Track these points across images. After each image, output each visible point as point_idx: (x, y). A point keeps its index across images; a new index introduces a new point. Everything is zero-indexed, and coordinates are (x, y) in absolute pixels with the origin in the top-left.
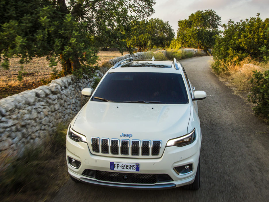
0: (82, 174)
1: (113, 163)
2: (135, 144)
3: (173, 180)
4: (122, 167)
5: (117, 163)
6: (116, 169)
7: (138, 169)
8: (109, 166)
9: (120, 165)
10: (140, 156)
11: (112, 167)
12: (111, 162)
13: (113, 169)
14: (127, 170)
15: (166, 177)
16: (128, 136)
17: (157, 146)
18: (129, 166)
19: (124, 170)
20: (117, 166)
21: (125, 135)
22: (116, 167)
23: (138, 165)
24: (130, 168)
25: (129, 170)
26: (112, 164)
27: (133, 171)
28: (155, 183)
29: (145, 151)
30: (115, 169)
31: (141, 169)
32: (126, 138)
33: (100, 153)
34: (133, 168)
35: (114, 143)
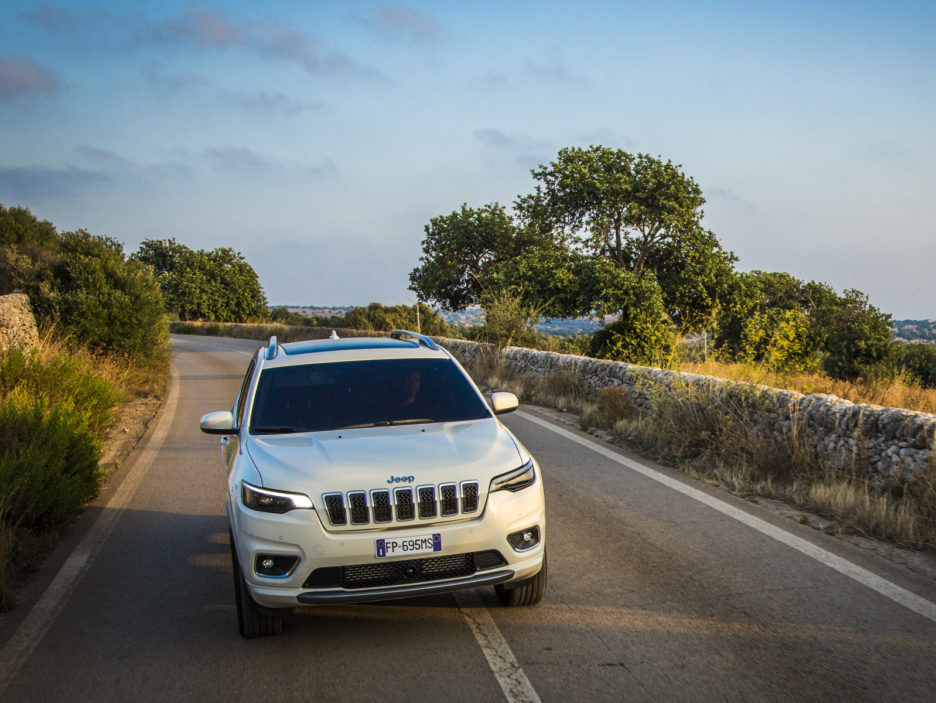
0: (304, 586)
1: (383, 540)
2: (427, 494)
3: (507, 564)
4: (403, 546)
5: (391, 541)
6: (389, 553)
7: (437, 546)
8: (372, 550)
9: (400, 544)
10: (439, 518)
11: (381, 550)
12: (378, 541)
13: (384, 555)
14: (415, 552)
15: (495, 558)
17: (471, 491)
18: (418, 542)
19: (409, 552)
20: (393, 547)
21: (397, 480)
22: (390, 550)
23: (437, 537)
24: (420, 547)
25: (420, 551)
26: (381, 544)
27: (427, 551)
28: (474, 572)
29: (450, 506)
30: (387, 555)
31: (443, 544)
32: (403, 486)
33: (349, 526)
34: (428, 544)
35: (381, 498)
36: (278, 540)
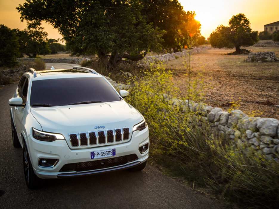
0: (60, 171)
1: (93, 152)
2: (110, 133)
3: (138, 159)
4: (101, 154)
5: (96, 152)
6: (96, 157)
7: (114, 153)
8: (89, 156)
9: (100, 153)
10: (115, 142)
11: (92, 156)
12: (91, 152)
13: (93, 158)
14: (106, 156)
15: (134, 157)
16: (101, 127)
17: (126, 131)
18: (107, 152)
19: (103, 156)
20: (97, 155)
21: (99, 128)
22: (96, 156)
23: (114, 150)
24: (108, 154)
25: (108, 156)
26: (92, 154)
27: (110, 156)
28: (126, 163)
29: (119, 138)
30: (95, 158)
31: (116, 153)
32: (101, 130)
33: (80, 146)
34: (111, 153)
35: (92, 135)
36: (49, 152)
